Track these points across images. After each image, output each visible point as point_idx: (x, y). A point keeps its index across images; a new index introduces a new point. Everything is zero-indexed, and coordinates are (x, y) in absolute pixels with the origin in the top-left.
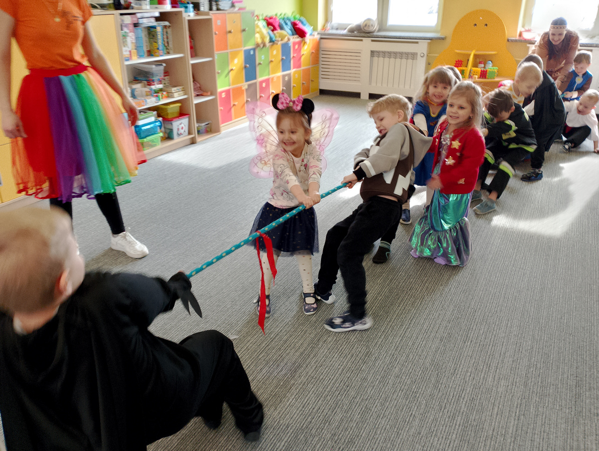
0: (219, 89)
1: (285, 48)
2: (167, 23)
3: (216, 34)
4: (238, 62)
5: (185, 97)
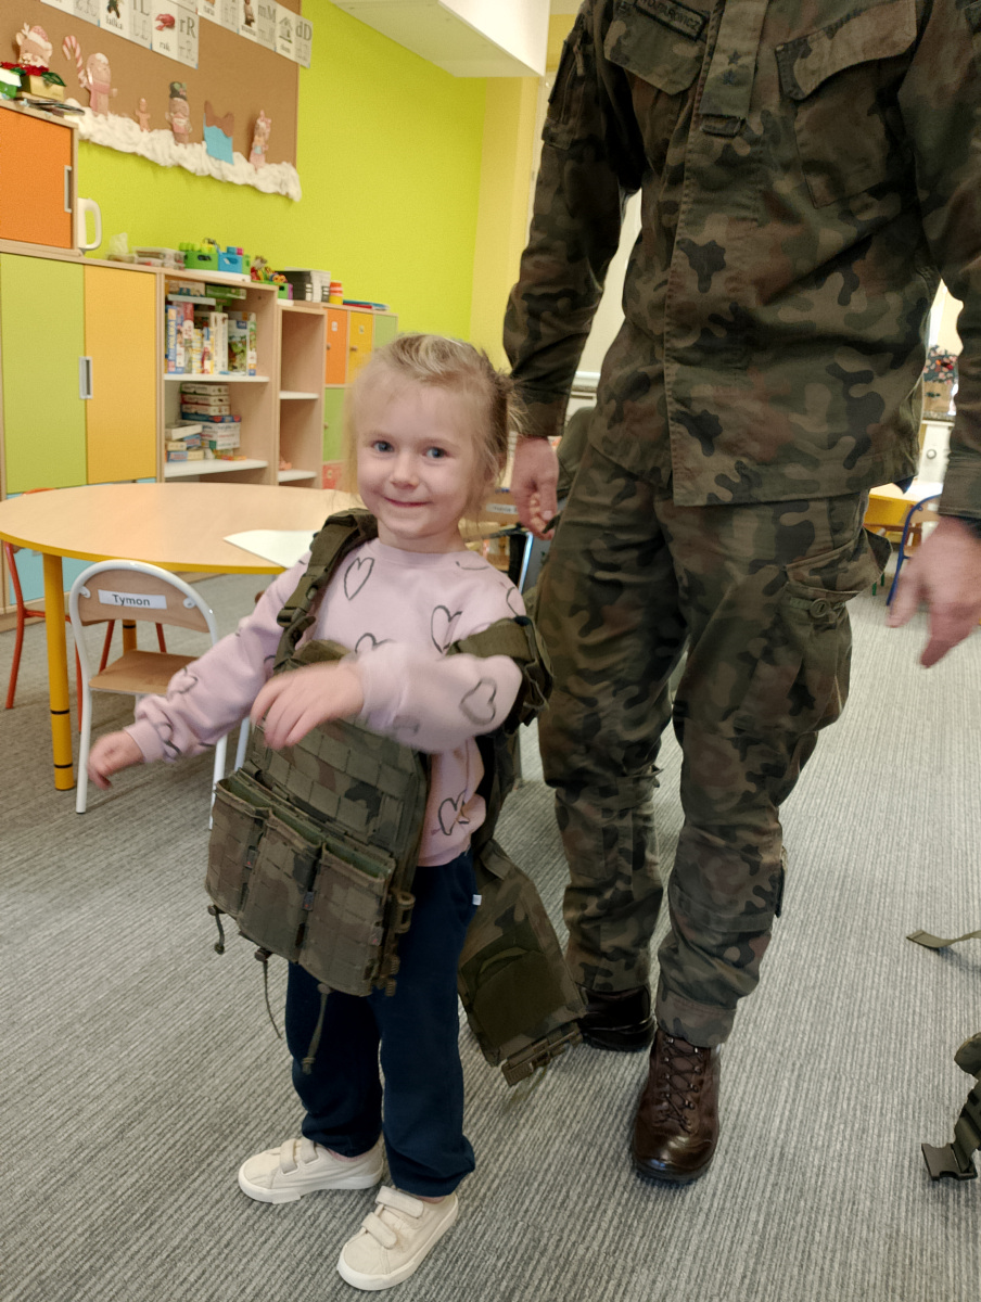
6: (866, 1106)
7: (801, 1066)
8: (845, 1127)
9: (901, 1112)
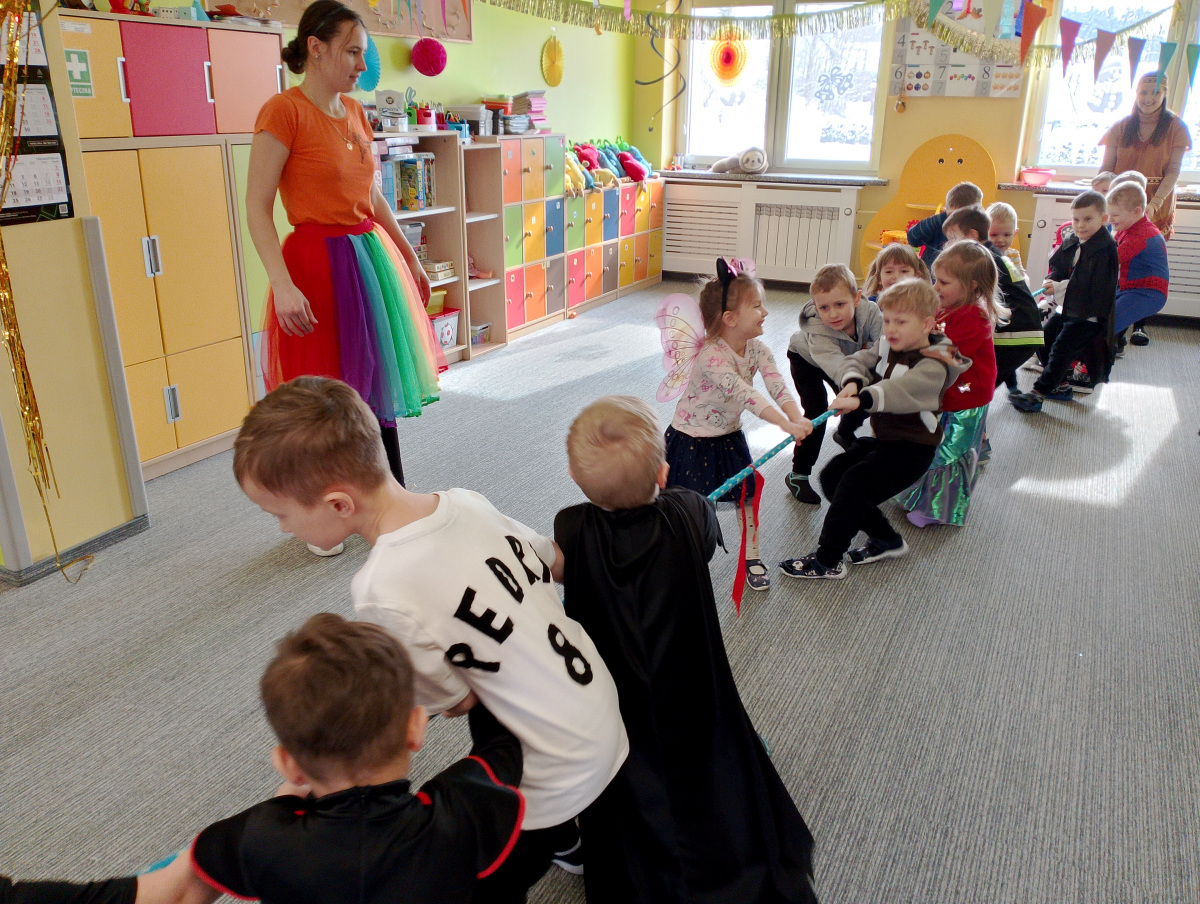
0: (508, 269)
1: (610, 198)
2: (431, 156)
3: (505, 174)
4: (536, 222)
5: (455, 279)
6: (869, 821)
7: (827, 790)
8: (851, 836)
9: (895, 825)
